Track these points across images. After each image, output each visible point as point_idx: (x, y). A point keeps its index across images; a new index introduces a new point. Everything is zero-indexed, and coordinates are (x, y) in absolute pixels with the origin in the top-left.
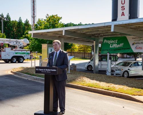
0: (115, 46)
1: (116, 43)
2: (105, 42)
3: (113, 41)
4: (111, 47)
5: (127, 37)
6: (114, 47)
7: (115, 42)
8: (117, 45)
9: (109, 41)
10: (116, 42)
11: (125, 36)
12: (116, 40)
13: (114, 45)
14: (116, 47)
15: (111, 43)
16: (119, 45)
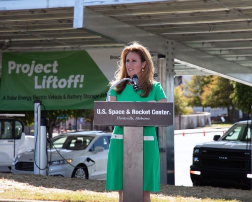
0: (51, 84)
1: (54, 75)
2: (10, 69)
3: (41, 65)
4: (37, 87)
6: (48, 87)
7: (51, 68)
8: (59, 79)
9: (27, 65)
10: (55, 71)
11: (83, 47)
12: (52, 63)
13: (49, 81)
14: (55, 86)
15: (37, 71)
16: (67, 79)
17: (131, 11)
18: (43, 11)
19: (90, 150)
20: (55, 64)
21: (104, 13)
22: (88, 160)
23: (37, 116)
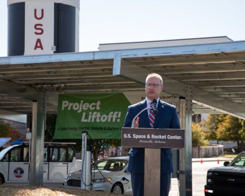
0: (95, 119)
1: (98, 111)
2: (64, 106)
3: (87, 104)
4: (83, 120)
5: (125, 94)
6: (93, 121)
7: (95, 106)
8: (101, 115)
9: (77, 104)
10: (98, 108)
11: (120, 90)
12: (96, 102)
13: (94, 117)
14: (98, 120)
15: (85, 109)
16: (108, 115)
17: (158, 62)
18: (91, 62)
19: (125, 172)
20: (99, 103)
21: (137, 64)
22: (124, 179)
23: (84, 143)
